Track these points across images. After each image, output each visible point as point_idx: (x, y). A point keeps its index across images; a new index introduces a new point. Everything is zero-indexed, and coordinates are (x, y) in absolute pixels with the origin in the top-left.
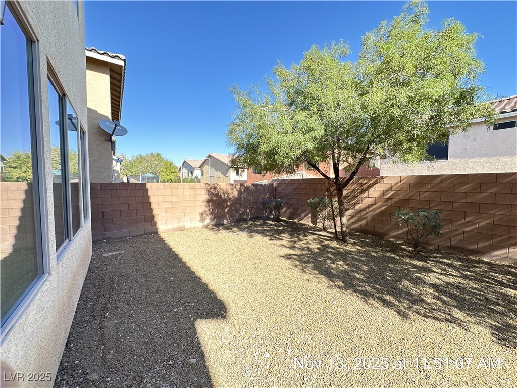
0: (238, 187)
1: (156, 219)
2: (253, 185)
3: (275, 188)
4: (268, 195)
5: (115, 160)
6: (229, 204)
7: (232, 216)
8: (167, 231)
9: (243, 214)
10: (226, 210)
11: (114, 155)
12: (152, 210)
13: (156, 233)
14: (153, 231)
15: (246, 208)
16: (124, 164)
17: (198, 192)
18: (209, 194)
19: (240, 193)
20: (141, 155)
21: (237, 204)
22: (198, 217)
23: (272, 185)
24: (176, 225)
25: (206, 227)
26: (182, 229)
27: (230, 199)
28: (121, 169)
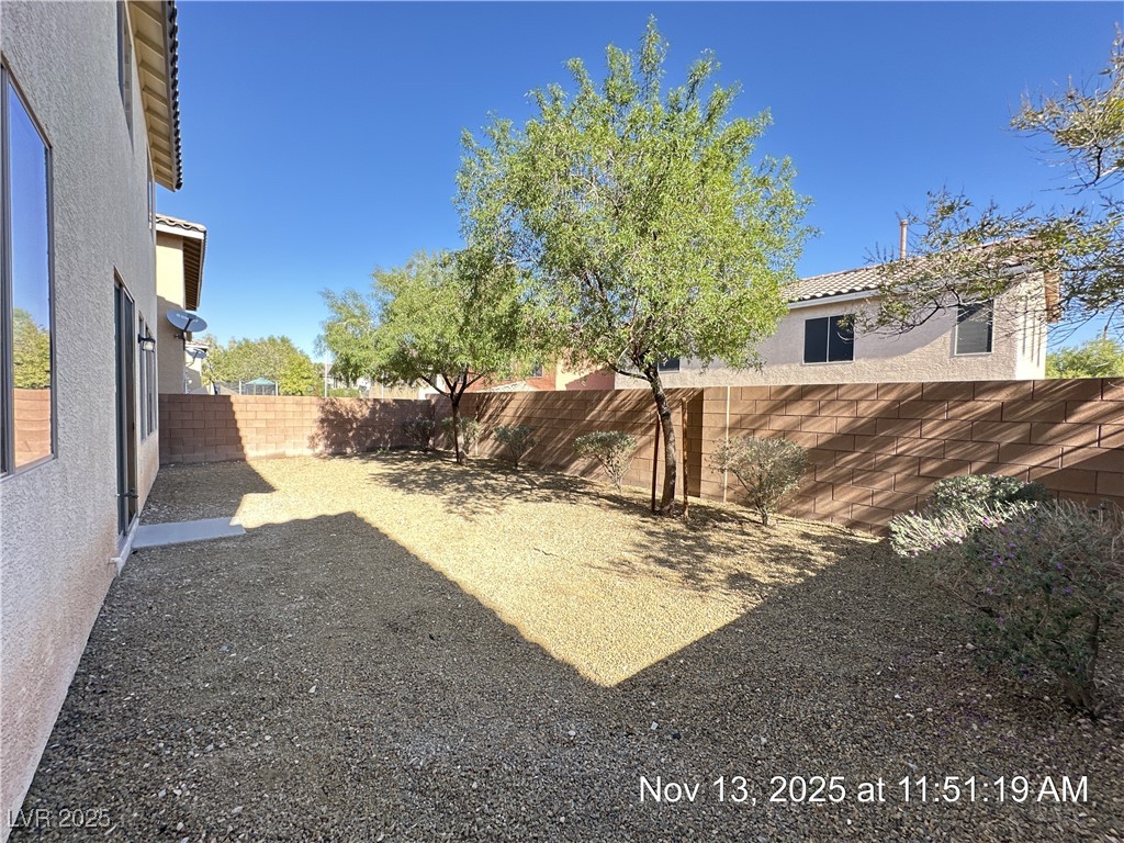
0: (369, 403)
1: (243, 442)
2: (395, 400)
3: (434, 406)
4: (420, 415)
5: (190, 353)
6: (355, 426)
7: (359, 443)
8: (259, 458)
9: (378, 440)
10: (351, 434)
11: (190, 340)
12: (237, 430)
13: (243, 460)
14: (238, 457)
15: (382, 432)
16: (212, 357)
17: (307, 408)
18: (323, 412)
19: (373, 411)
20: (247, 341)
21: (367, 426)
22: (307, 442)
23: (429, 401)
24: (272, 451)
25: (318, 456)
26: (282, 456)
27: (356, 419)
28: (204, 367)
